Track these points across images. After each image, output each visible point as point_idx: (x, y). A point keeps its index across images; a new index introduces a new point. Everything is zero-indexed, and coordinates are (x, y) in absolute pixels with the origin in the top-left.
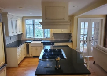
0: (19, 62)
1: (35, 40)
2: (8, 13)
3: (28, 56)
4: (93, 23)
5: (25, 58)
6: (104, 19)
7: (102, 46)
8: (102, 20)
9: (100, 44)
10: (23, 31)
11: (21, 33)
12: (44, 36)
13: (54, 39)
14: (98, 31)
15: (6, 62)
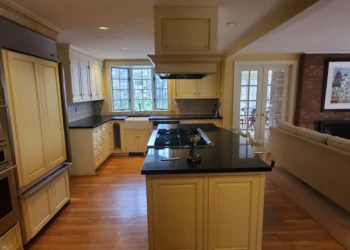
0: (97, 164)
1: (134, 116)
2: (71, 46)
3: (117, 151)
4: (270, 72)
5: (111, 157)
6: (295, 63)
7: (290, 124)
8: (291, 67)
9: (287, 120)
10: (105, 93)
11: (100, 98)
12: (155, 107)
13: (177, 113)
14: (281, 93)
15: (69, 159)
